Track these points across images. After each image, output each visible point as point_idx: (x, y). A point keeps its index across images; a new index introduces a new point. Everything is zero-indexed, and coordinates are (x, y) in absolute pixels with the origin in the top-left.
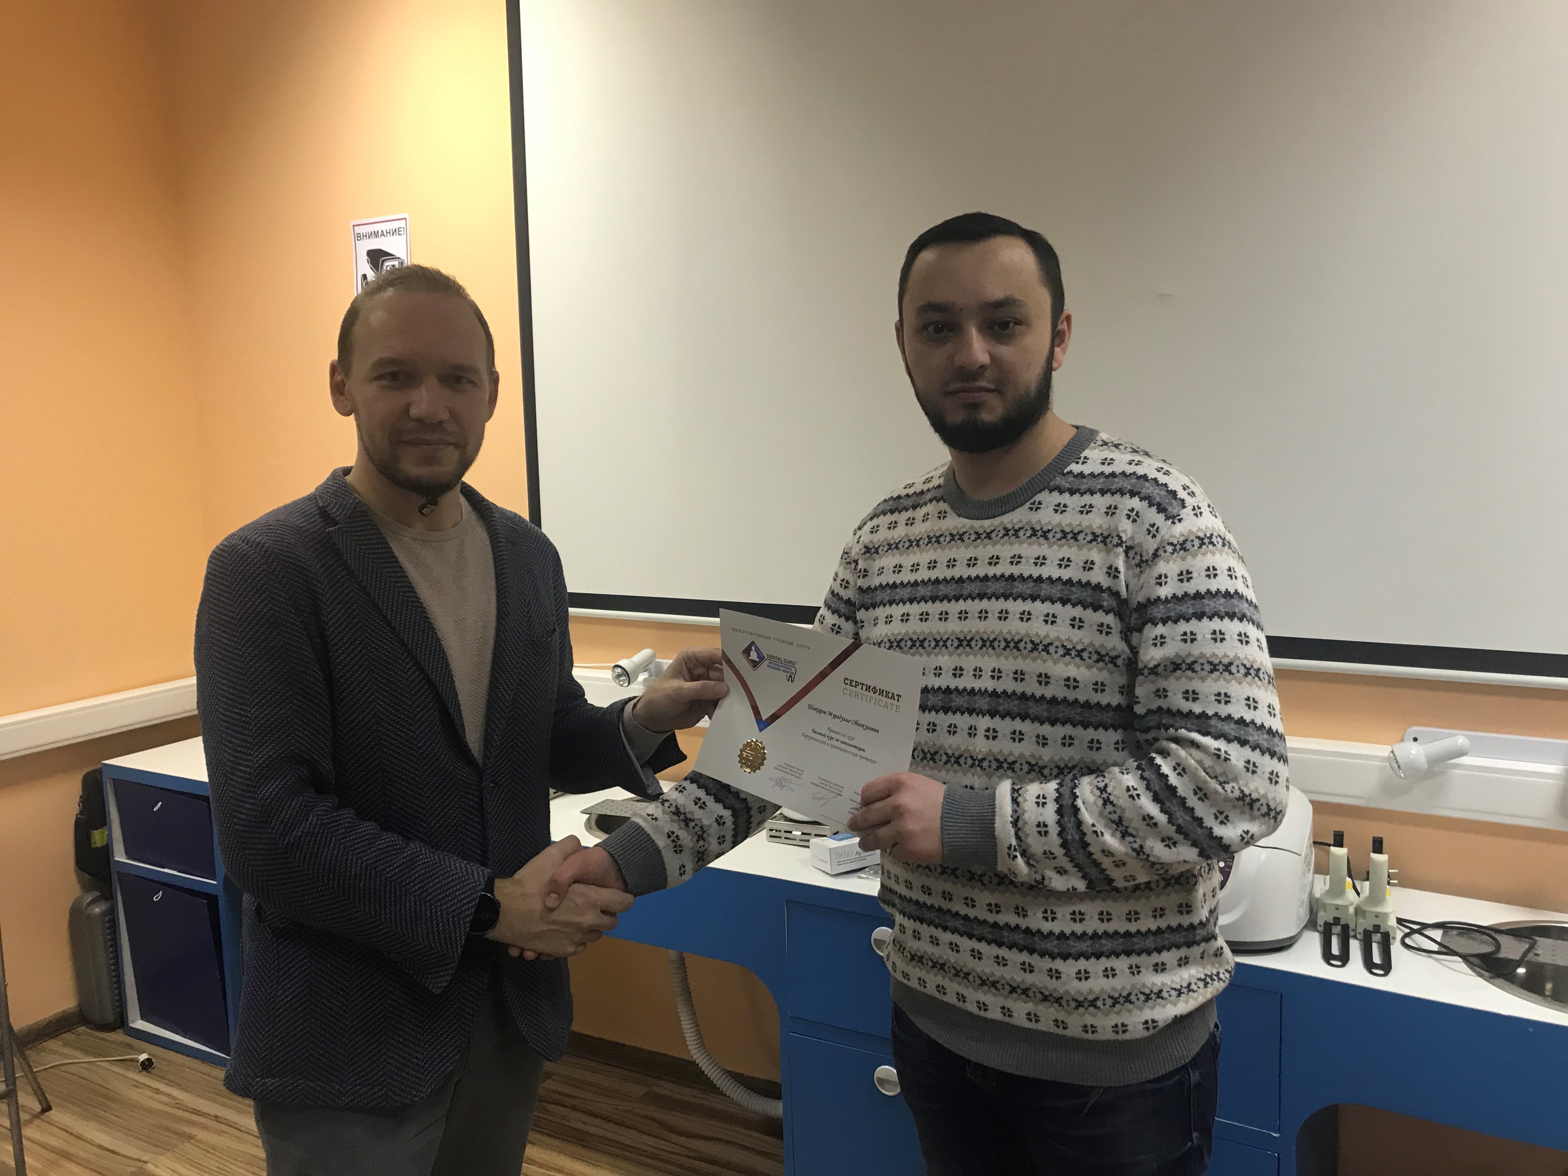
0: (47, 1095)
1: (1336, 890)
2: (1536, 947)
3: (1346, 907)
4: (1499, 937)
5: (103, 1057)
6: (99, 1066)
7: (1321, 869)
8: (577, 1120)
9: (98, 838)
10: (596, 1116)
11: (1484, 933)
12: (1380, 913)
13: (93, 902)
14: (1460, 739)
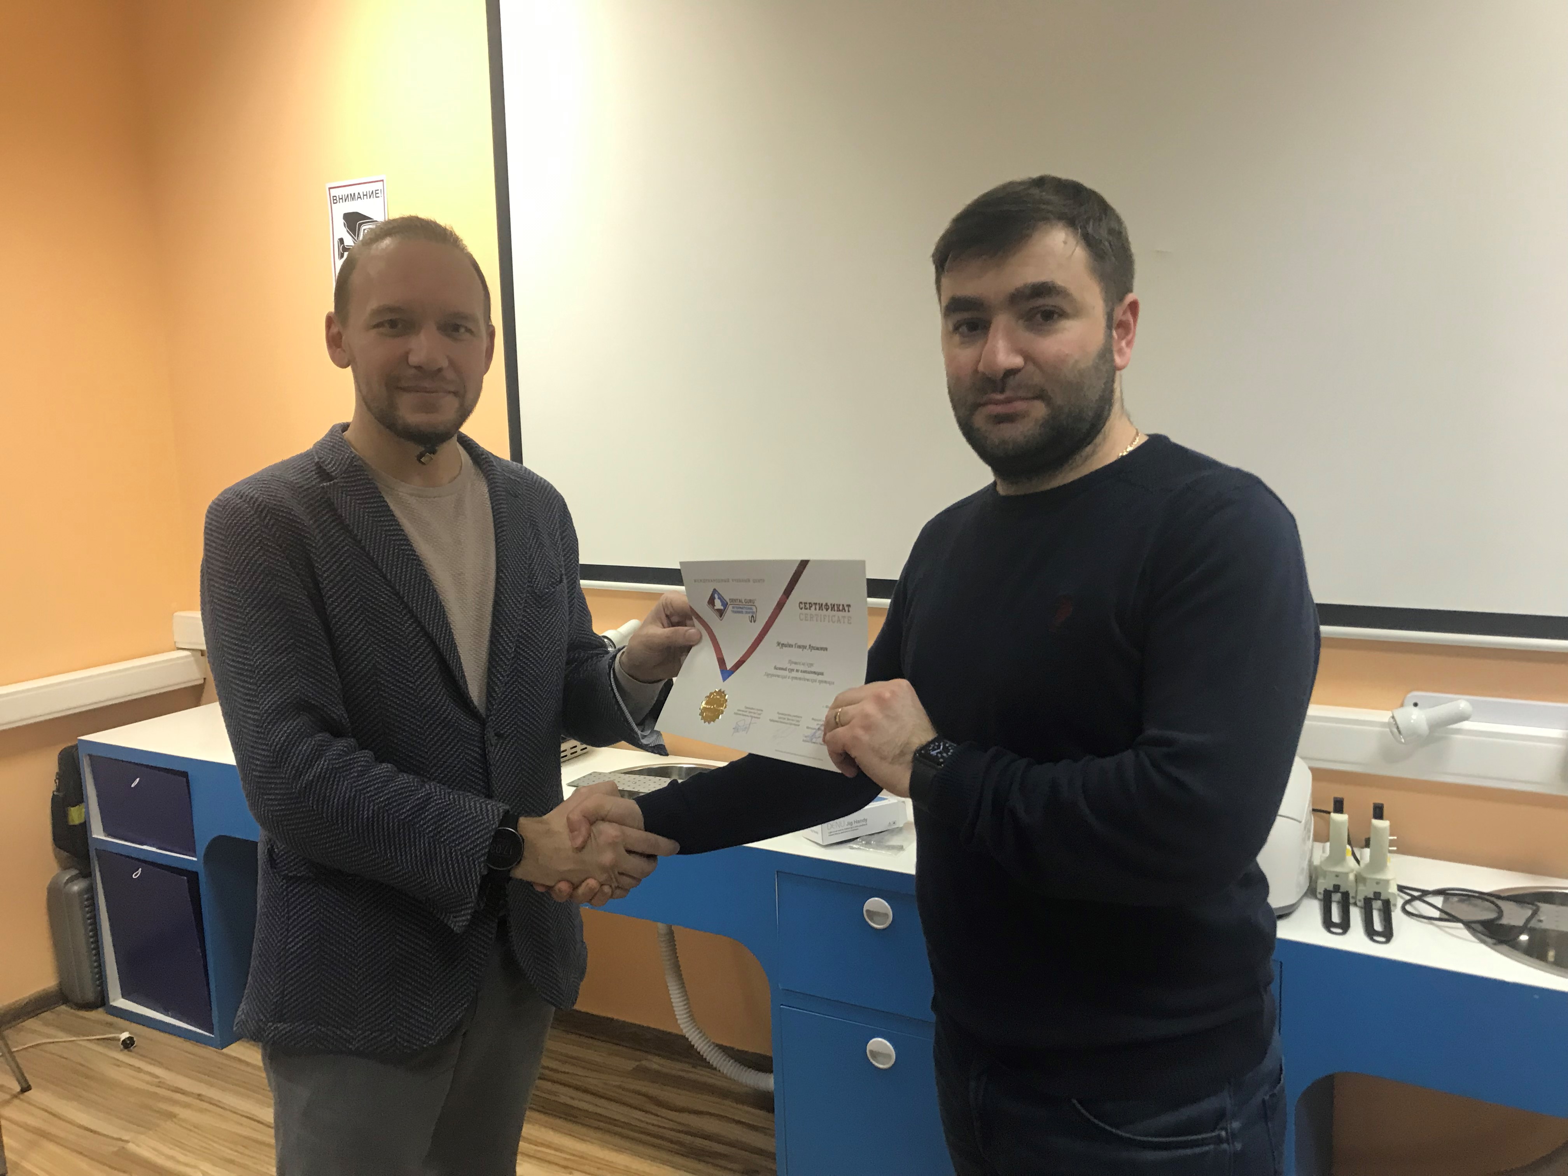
0: (26, 1075)
1: (1337, 857)
2: (1539, 913)
3: (1347, 874)
4: (1500, 903)
5: (84, 1036)
6: (81, 1045)
7: (1321, 836)
8: (565, 1096)
9: (75, 815)
10: (586, 1091)
11: (1487, 900)
12: (1380, 880)
13: (71, 880)
14: (1463, 703)
